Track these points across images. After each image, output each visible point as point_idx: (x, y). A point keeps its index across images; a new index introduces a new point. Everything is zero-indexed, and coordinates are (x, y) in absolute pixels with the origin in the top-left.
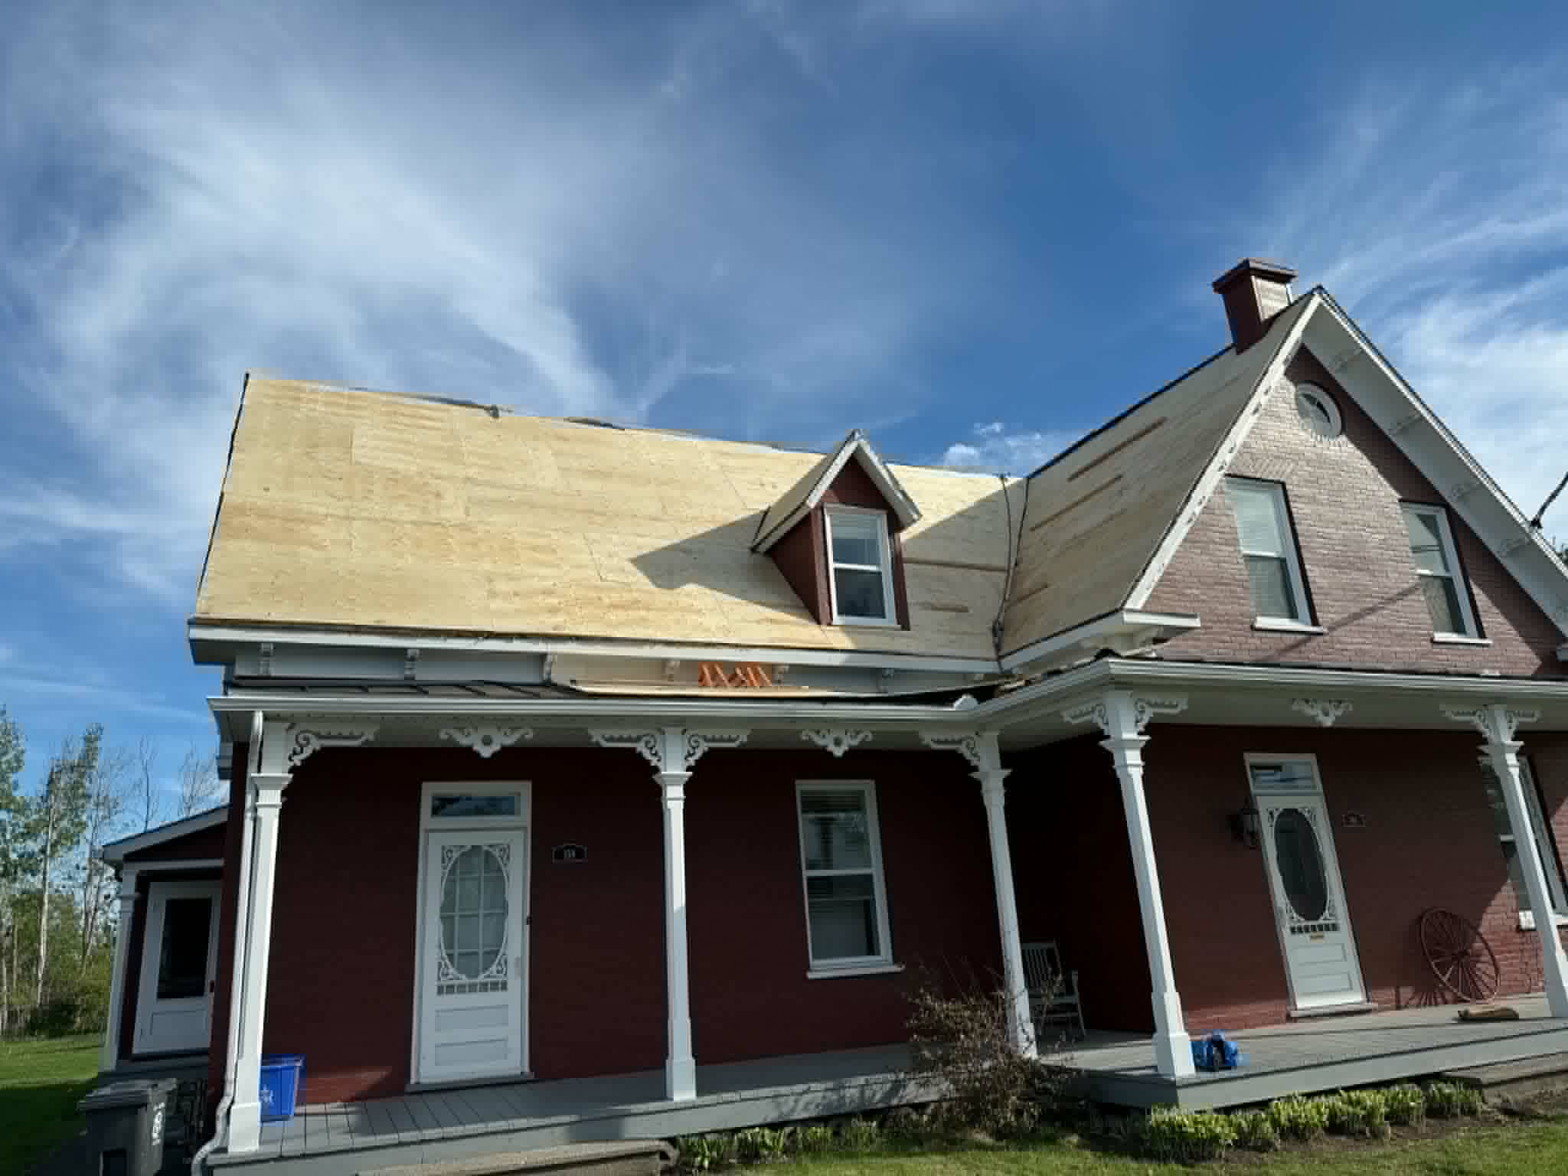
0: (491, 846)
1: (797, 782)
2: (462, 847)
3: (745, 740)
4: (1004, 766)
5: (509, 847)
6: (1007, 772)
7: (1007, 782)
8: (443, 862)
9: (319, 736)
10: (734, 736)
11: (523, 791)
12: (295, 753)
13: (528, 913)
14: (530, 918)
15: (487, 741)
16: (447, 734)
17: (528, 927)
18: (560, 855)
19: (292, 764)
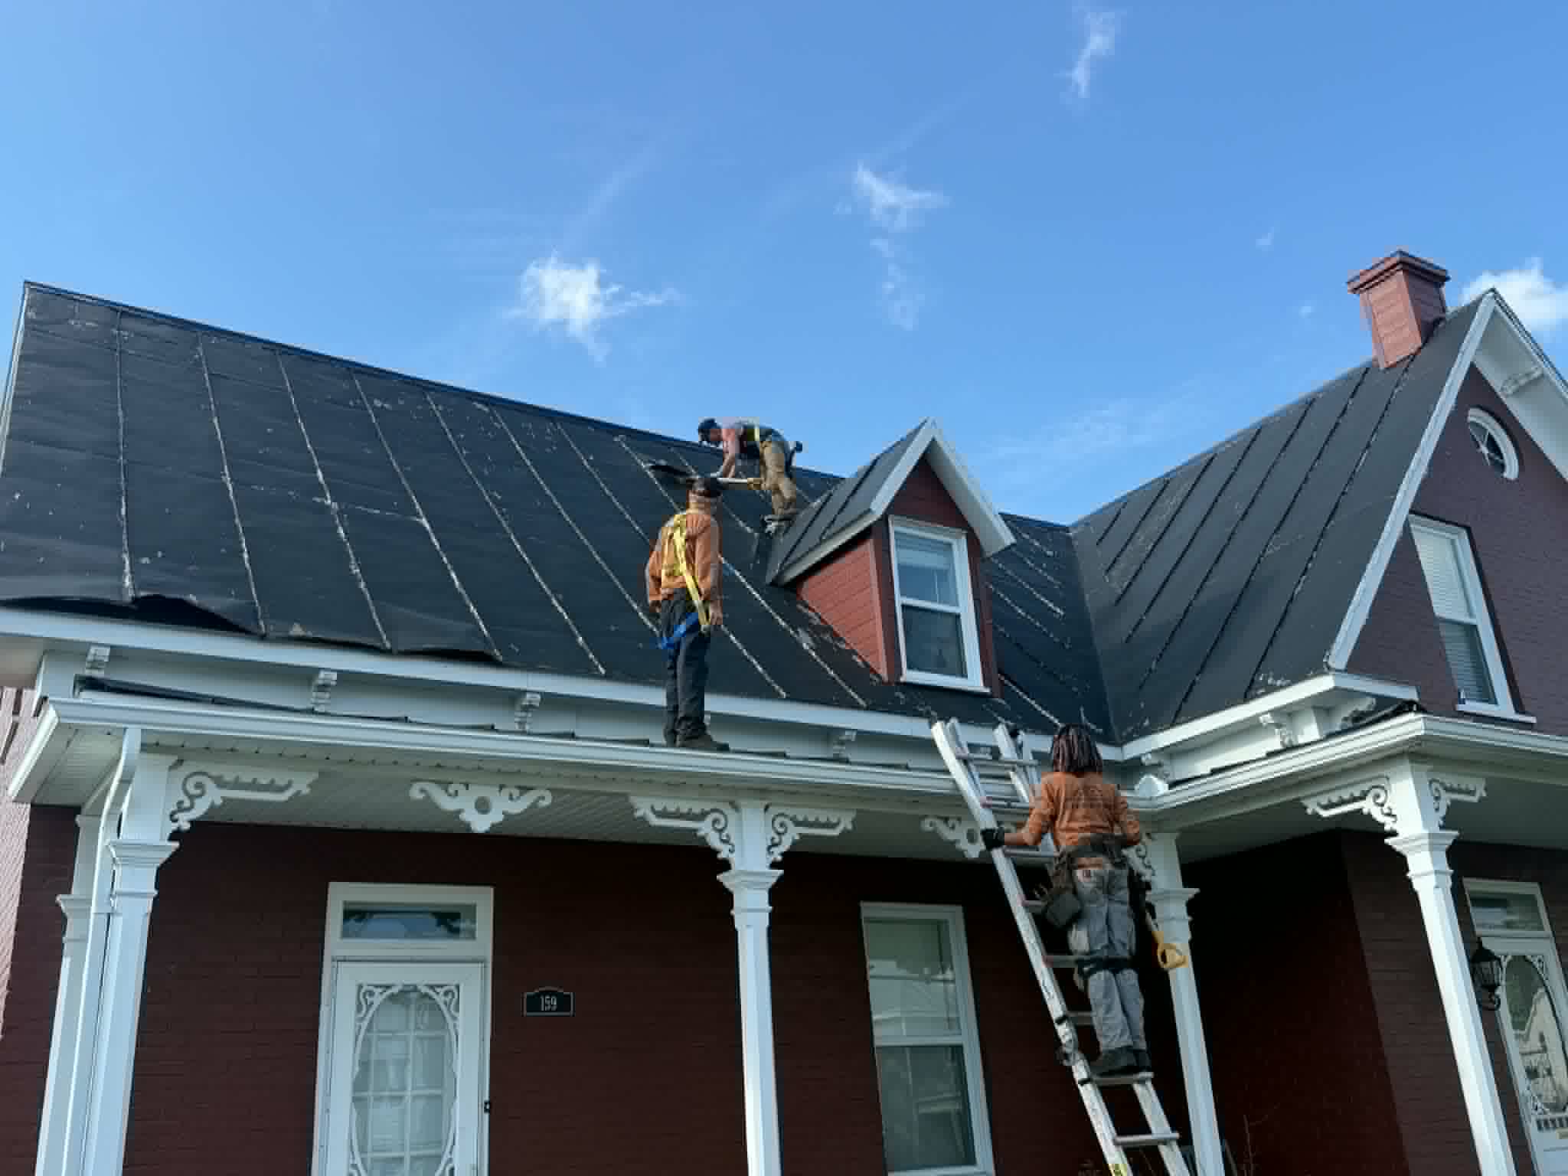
0: (432, 987)
1: (864, 905)
2: (388, 987)
3: (850, 827)
4: (1187, 882)
5: (458, 987)
6: (1194, 891)
7: (1192, 906)
8: (359, 1009)
9: (220, 783)
10: (834, 820)
11: (481, 900)
12: (181, 808)
13: (487, 1098)
14: (490, 1102)
15: (483, 806)
16: (422, 791)
17: (486, 1116)
18: (534, 1004)
19: (174, 826)
